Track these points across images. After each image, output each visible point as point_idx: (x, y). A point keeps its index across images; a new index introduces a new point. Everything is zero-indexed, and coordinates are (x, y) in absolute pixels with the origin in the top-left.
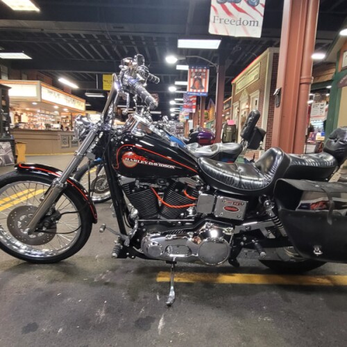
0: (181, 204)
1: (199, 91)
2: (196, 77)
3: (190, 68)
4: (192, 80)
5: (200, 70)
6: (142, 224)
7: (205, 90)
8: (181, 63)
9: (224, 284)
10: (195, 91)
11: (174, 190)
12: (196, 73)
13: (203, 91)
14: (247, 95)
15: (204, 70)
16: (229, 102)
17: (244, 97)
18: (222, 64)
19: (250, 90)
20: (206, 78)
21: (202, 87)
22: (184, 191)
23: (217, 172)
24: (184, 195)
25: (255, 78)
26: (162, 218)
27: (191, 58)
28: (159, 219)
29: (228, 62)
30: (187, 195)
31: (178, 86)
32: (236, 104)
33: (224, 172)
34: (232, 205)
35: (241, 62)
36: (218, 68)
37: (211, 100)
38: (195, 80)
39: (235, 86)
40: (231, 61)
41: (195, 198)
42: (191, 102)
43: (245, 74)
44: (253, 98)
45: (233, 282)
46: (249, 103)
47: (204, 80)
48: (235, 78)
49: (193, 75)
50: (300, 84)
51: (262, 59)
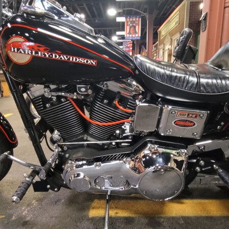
0: (113, 120)
1: (134, 36)
2: (131, 25)
3: (126, 18)
4: (128, 27)
5: (134, 19)
6: (65, 148)
7: (138, 35)
8: (119, 15)
9: (173, 218)
10: (131, 36)
11: (102, 102)
12: (132, 22)
13: (137, 35)
14: (169, 38)
15: (137, 19)
16: (156, 46)
17: (168, 40)
18: (151, 13)
19: (171, 34)
20: (139, 25)
21: (136, 33)
22: (116, 102)
23: (162, 71)
24: (116, 108)
25: (176, 24)
26: (89, 138)
27: (127, 10)
28: (87, 140)
29: (156, 12)
30: (121, 107)
31: (119, 36)
32: (162, 46)
33: (172, 71)
34: (185, 118)
35: (164, 14)
36: (147, 17)
37: (143, 47)
38: (130, 28)
39: (160, 33)
40: (157, 12)
41: (130, 111)
42: (129, 47)
43: (168, 22)
44: (174, 40)
45: (184, 215)
46: (171, 44)
47: (137, 27)
48: (160, 26)
49: (129, 23)
50: (225, 8)
51: (181, 8)
